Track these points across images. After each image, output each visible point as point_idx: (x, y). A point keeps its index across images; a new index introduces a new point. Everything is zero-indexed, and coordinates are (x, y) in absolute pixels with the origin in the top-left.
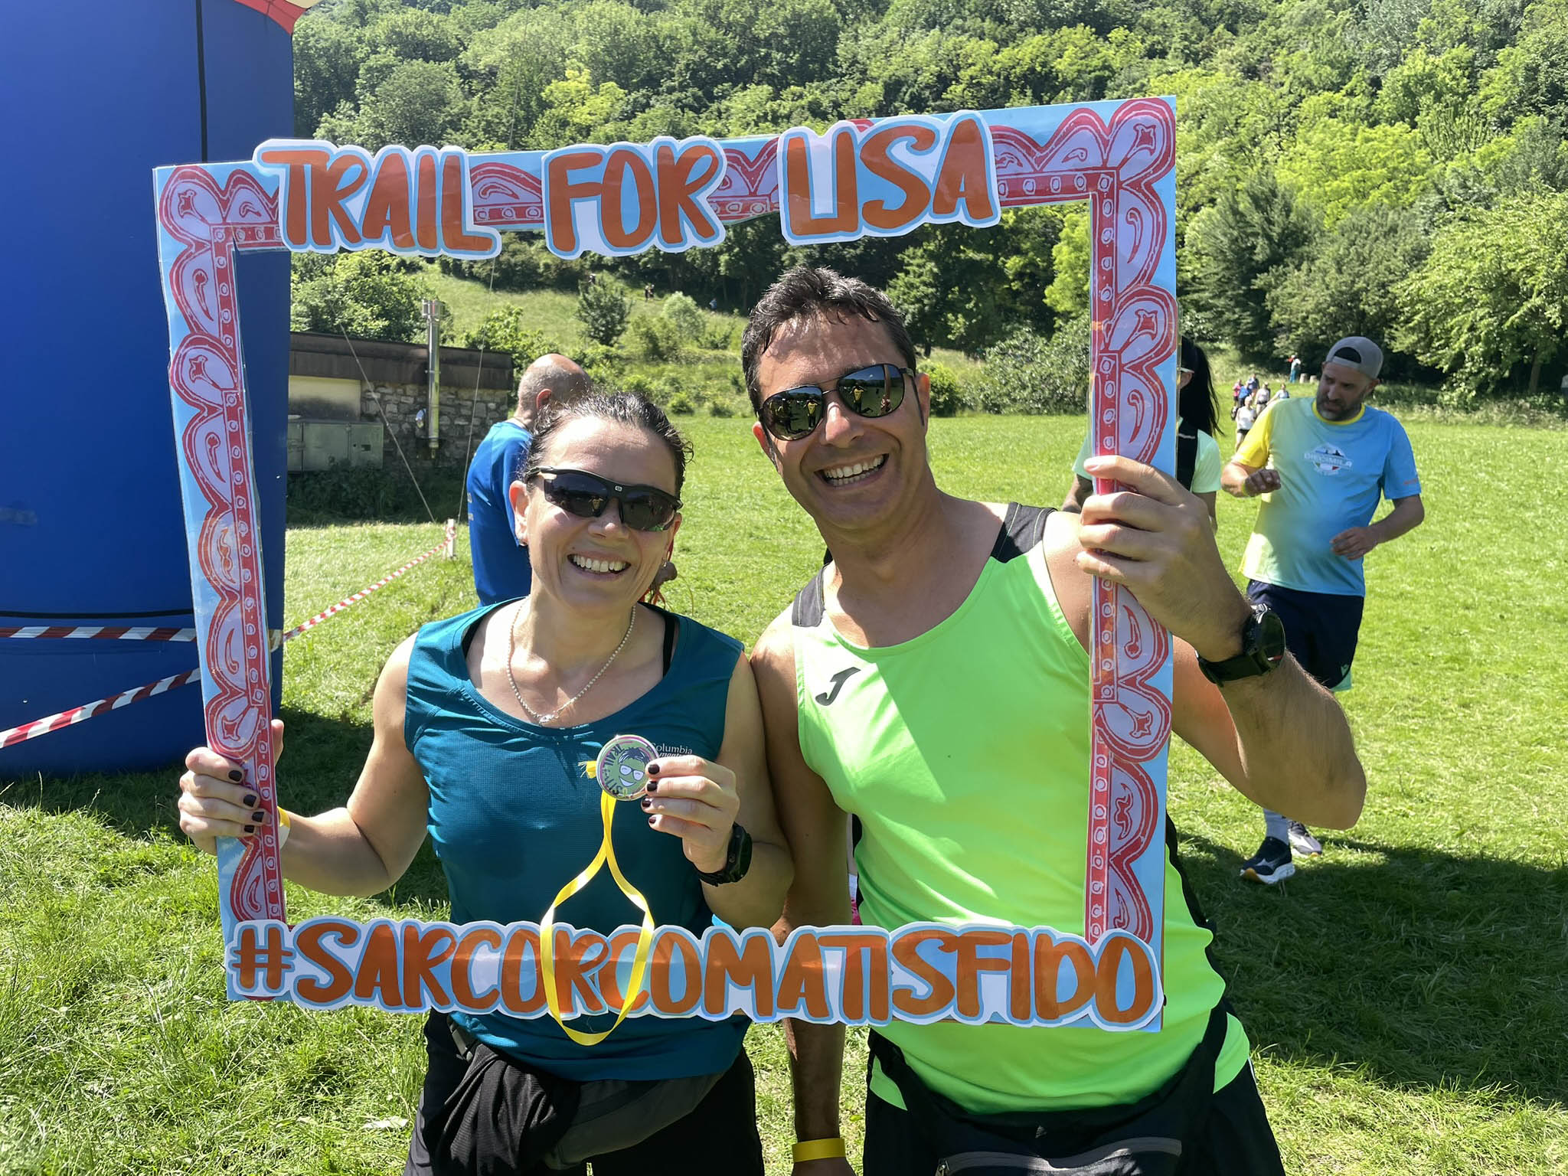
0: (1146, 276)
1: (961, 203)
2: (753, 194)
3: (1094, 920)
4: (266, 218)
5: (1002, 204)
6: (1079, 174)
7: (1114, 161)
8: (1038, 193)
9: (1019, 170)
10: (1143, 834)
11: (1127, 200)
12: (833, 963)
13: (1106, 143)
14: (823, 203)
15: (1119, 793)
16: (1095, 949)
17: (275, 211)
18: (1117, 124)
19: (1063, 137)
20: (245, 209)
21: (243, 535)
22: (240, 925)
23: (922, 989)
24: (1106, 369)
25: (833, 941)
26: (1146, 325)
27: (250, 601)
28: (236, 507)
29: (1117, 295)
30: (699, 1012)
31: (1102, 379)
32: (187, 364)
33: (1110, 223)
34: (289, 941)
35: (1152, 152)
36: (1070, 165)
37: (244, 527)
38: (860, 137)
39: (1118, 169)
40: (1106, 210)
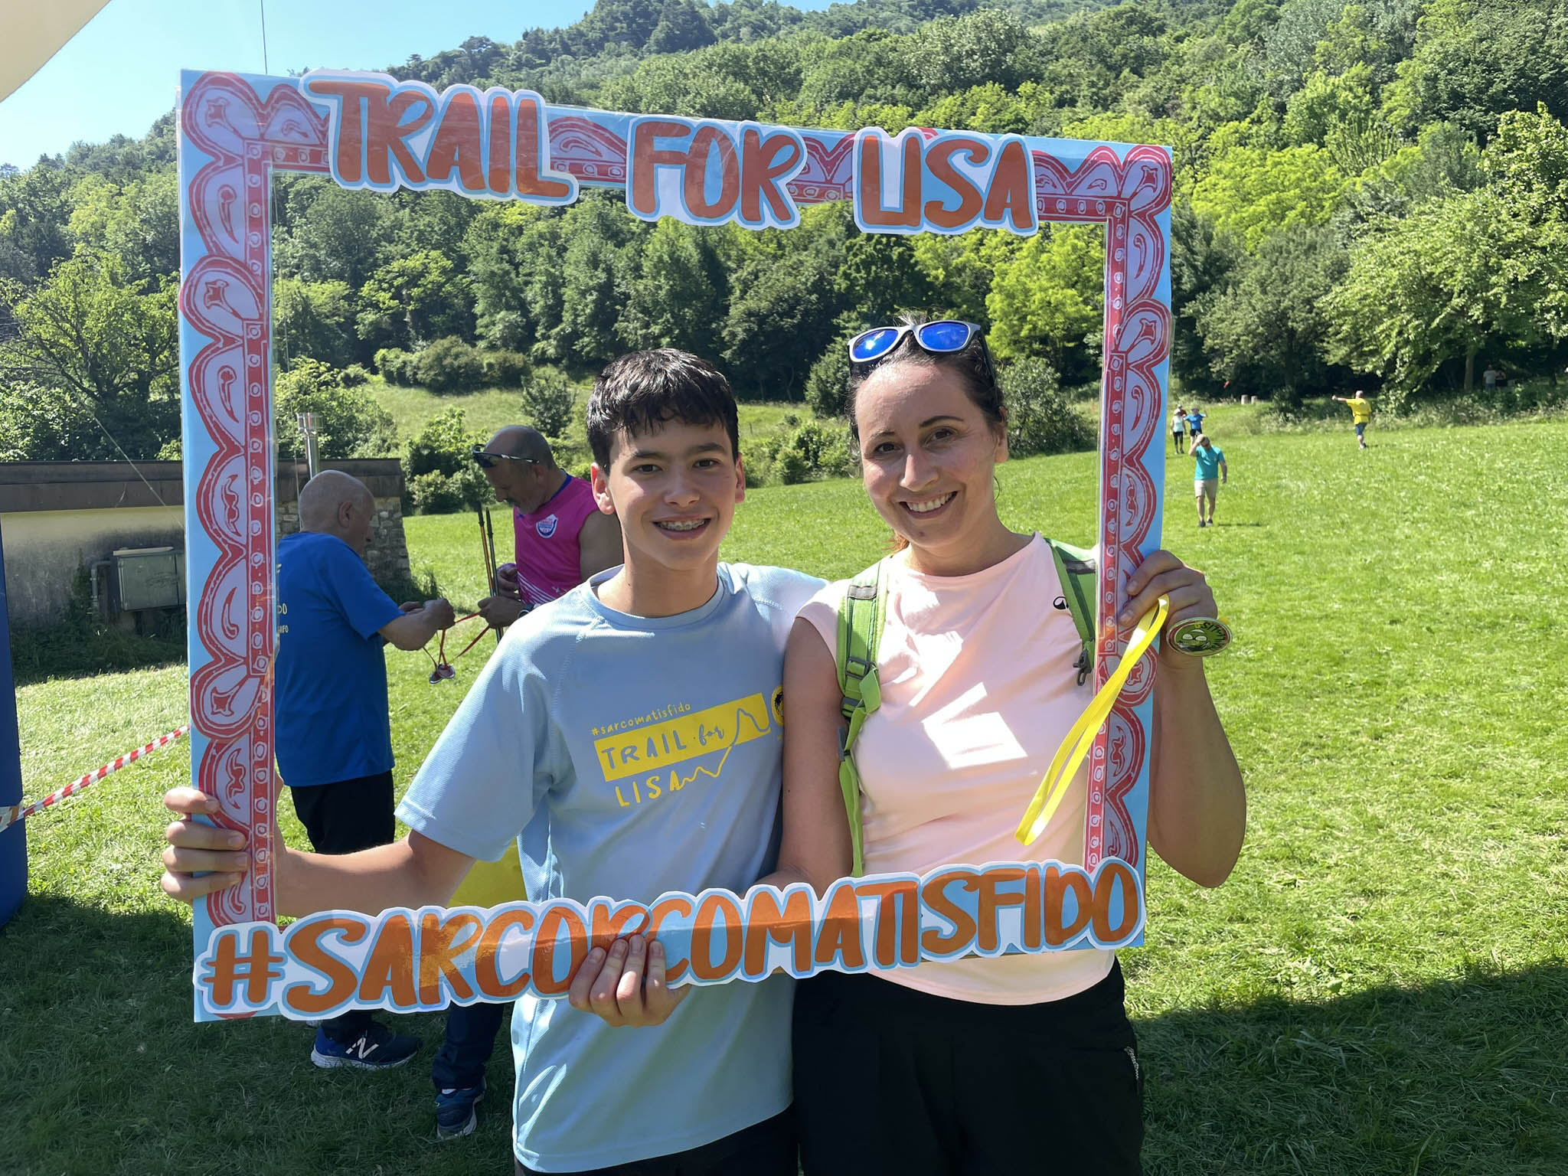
0: (1150, 289)
1: (1008, 211)
2: (828, 182)
3: (1092, 851)
4: (313, 139)
5: (1040, 218)
6: (1101, 200)
7: (1127, 193)
8: (1068, 212)
9: (1053, 190)
10: (1133, 771)
11: (1136, 227)
12: (869, 910)
13: (1121, 177)
14: (892, 198)
15: (1115, 735)
16: (1092, 877)
17: (324, 134)
18: (1128, 163)
19: (1088, 168)
20: (290, 126)
21: (256, 482)
22: (216, 932)
23: (948, 929)
24: (1116, 367)
25: (868, 890)
26: (1148, 331)
27: (259, 557)
28: (250, 450)
29: (1126, 304)
30: (739, 974)
31: (1112, 374)
32: (202, 289)
33: (1121, 244)
34: (279, 943)
35: (1155, 190)
36: (1092, 192)
37: (257, 474)
38: (927, 144)
39: (1129, 200)
40: (1119, 234)
